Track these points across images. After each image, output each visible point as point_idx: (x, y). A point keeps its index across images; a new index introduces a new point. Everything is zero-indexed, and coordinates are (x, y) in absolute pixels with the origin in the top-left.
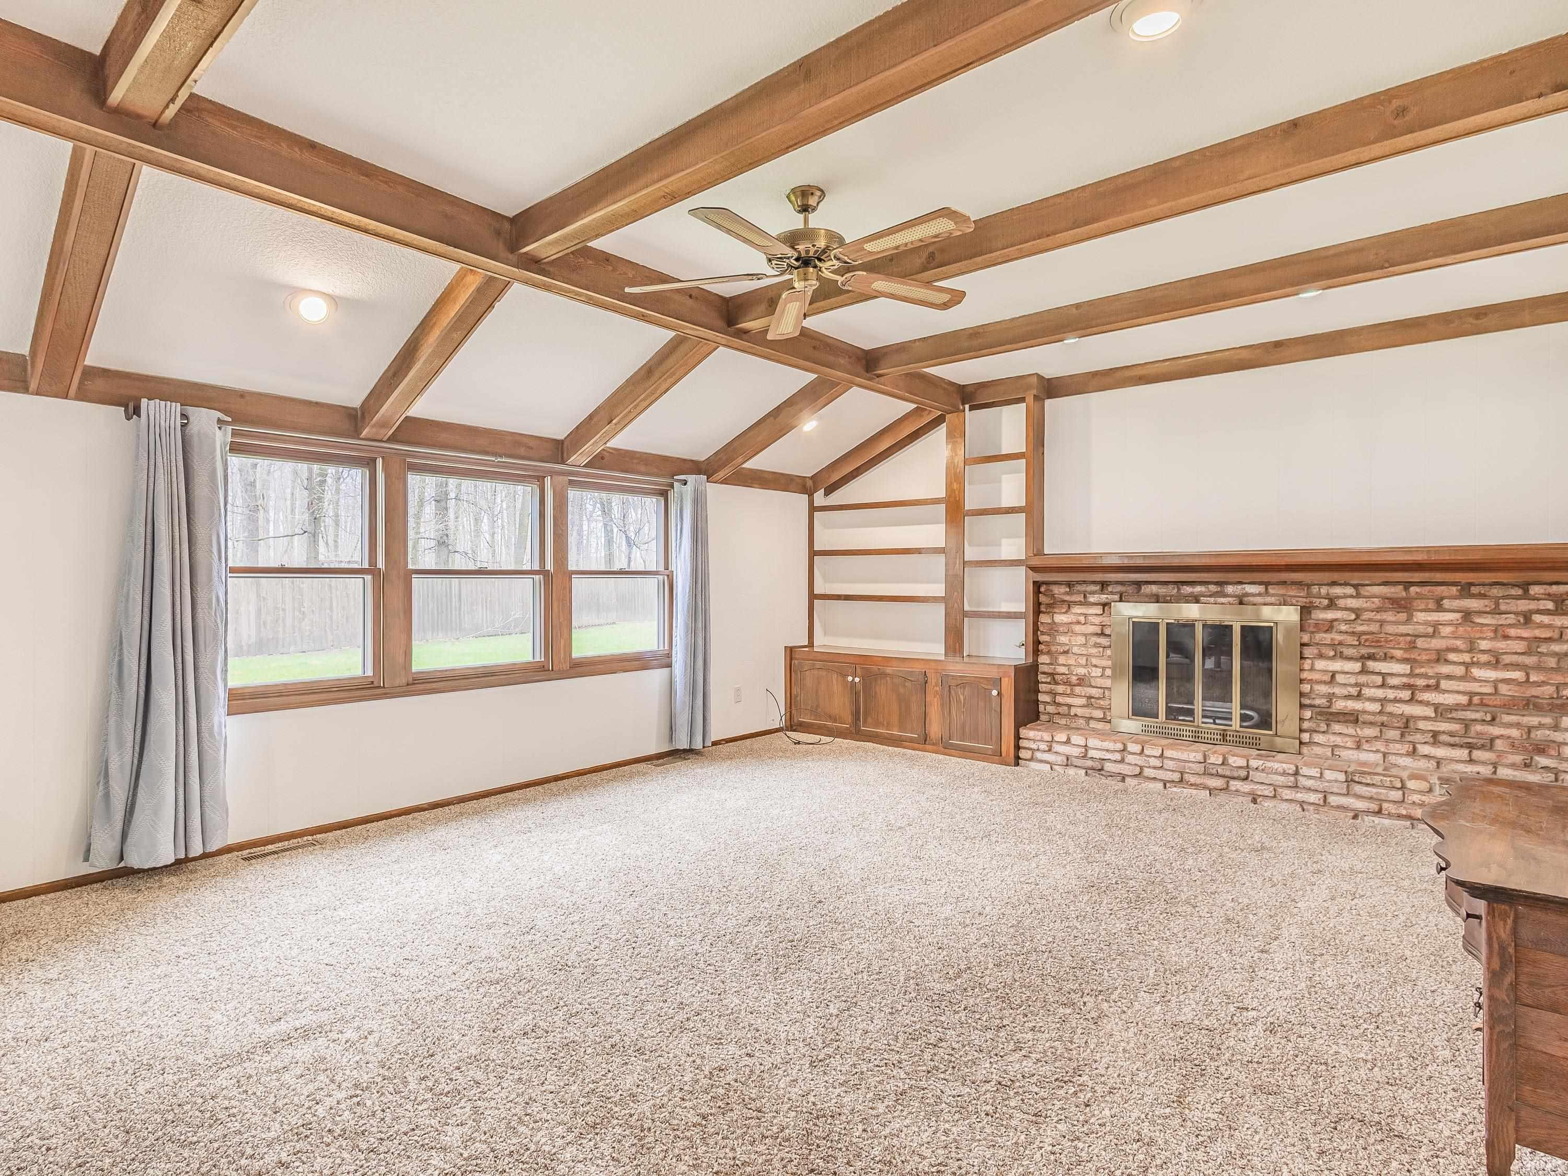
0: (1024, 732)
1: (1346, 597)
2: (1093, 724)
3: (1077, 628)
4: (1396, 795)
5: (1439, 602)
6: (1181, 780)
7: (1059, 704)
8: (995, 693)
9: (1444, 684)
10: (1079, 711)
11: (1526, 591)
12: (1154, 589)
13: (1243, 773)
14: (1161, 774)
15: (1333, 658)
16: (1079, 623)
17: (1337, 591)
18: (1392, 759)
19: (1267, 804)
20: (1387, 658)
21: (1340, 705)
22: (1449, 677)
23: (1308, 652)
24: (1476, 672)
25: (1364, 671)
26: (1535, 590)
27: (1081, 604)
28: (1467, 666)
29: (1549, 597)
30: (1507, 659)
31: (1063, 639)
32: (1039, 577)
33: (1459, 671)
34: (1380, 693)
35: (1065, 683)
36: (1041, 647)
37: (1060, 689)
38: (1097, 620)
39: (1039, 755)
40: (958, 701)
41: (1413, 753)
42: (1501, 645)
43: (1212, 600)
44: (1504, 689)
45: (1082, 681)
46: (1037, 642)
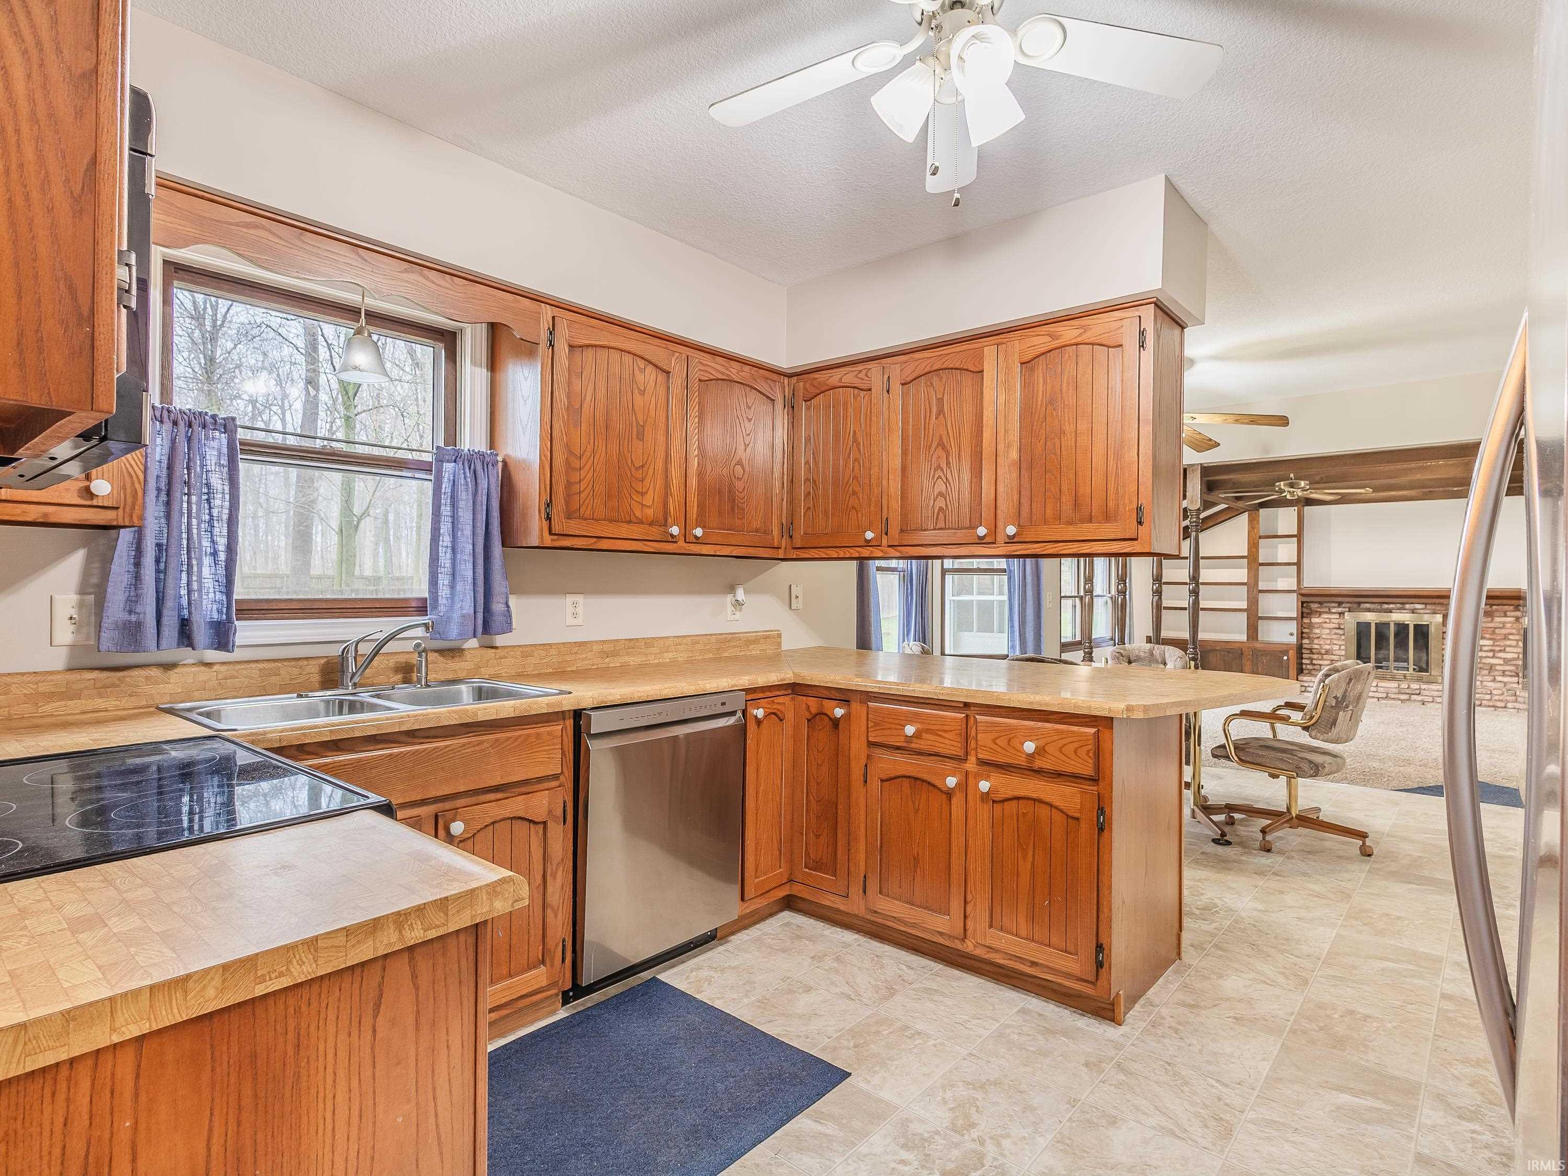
3: (1325, 625)
4: (1488, 697)
6: (1387, 697)
7: (1315, 664)
8: (1285, 658)
9: (1508, 649)
12: (1368, 605)
13: (1418, 692)
14: (1376, 695)
16: (1326, 622)
18: (1485, 683)
19: (1429, 705)
22: (1510, 646)
27: (1327, 613)
31: (1317, 631)
32: (1305, 599)
35: (1318, 654)
36: (1305, 635)
37: (1315, 656)
38: (1336, 621)
40: (1263, 663)
41: (1494, 680)
43: (1398, 611)
45: (1327, 652)
46: (1302, 633)
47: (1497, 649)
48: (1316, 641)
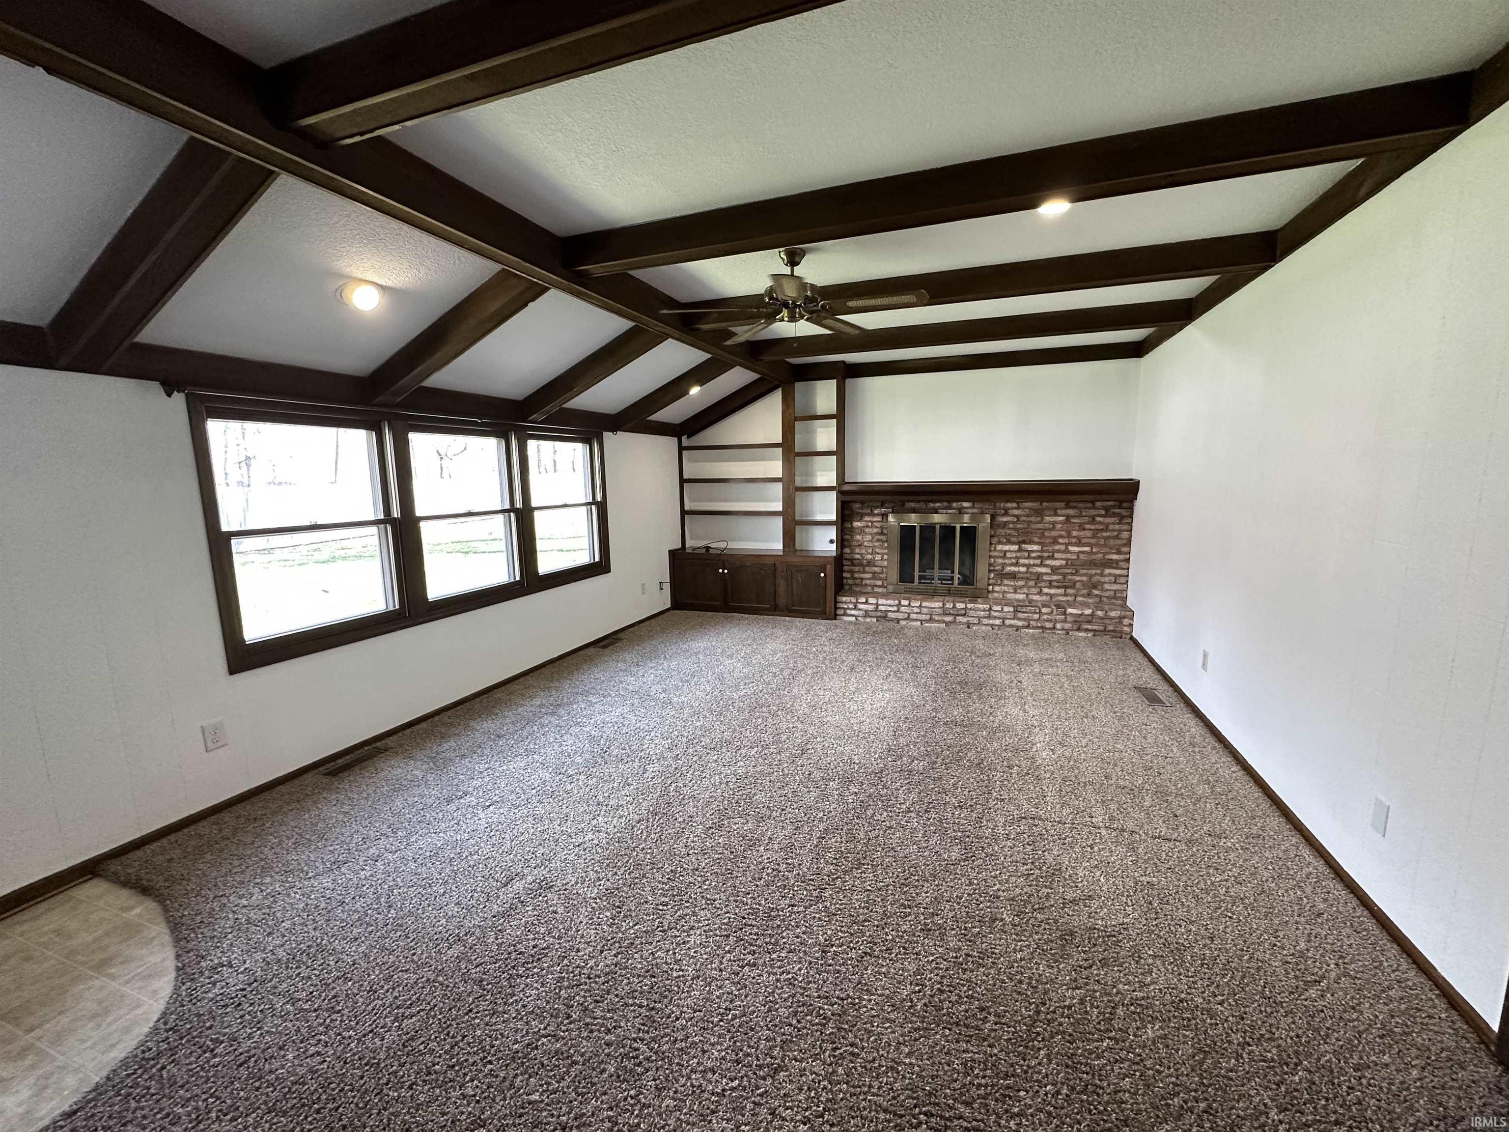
0: (839, 598)
1: (1013, 508)
2: (876, 590)
3: (867, 530)
4: (1037, 616)
5: (1055, 510)
6: (931, 619)
7: (856, 579)
8: (822, 575)
9: (1056, 555)
10: (868, 582)
11: (1094, 505)
12: (913, 505)
13: (963, 612)
14: (919, 617)
15: (1005, 544)
16: (868, 526)
17: (1009, 505)
18: (1030, 596)
19: (975, 628)
20: (1031, 542)
21: (1009, 569)
22: (1058, 551)
23: (995, 540)
24: (1071, 548)
25: (1020, 550)
26: (1098, 504)
27: (868, 514)
28: (1067, 545)
29: (1104, 508)
30: (1084, 541)
31: (858, 537)
32: (845, 498)
33: (1063, 547)
34: (1026, 561)
35: (859, 565)
36: (845, 543)
37: (857, 569)
38: (879, 525)
39: (849, 612)
40: (798, 582)
41: (1040, 593)
42: (1082, 533)
43: (945, 511)
44: (1082, 556)
45: (870, 563)
46: (843, 540)
47: (1046, 555)
48: (857, 550)
